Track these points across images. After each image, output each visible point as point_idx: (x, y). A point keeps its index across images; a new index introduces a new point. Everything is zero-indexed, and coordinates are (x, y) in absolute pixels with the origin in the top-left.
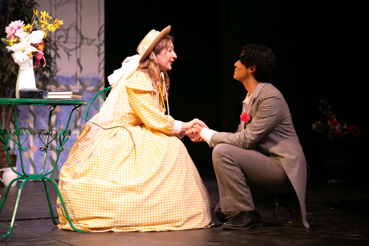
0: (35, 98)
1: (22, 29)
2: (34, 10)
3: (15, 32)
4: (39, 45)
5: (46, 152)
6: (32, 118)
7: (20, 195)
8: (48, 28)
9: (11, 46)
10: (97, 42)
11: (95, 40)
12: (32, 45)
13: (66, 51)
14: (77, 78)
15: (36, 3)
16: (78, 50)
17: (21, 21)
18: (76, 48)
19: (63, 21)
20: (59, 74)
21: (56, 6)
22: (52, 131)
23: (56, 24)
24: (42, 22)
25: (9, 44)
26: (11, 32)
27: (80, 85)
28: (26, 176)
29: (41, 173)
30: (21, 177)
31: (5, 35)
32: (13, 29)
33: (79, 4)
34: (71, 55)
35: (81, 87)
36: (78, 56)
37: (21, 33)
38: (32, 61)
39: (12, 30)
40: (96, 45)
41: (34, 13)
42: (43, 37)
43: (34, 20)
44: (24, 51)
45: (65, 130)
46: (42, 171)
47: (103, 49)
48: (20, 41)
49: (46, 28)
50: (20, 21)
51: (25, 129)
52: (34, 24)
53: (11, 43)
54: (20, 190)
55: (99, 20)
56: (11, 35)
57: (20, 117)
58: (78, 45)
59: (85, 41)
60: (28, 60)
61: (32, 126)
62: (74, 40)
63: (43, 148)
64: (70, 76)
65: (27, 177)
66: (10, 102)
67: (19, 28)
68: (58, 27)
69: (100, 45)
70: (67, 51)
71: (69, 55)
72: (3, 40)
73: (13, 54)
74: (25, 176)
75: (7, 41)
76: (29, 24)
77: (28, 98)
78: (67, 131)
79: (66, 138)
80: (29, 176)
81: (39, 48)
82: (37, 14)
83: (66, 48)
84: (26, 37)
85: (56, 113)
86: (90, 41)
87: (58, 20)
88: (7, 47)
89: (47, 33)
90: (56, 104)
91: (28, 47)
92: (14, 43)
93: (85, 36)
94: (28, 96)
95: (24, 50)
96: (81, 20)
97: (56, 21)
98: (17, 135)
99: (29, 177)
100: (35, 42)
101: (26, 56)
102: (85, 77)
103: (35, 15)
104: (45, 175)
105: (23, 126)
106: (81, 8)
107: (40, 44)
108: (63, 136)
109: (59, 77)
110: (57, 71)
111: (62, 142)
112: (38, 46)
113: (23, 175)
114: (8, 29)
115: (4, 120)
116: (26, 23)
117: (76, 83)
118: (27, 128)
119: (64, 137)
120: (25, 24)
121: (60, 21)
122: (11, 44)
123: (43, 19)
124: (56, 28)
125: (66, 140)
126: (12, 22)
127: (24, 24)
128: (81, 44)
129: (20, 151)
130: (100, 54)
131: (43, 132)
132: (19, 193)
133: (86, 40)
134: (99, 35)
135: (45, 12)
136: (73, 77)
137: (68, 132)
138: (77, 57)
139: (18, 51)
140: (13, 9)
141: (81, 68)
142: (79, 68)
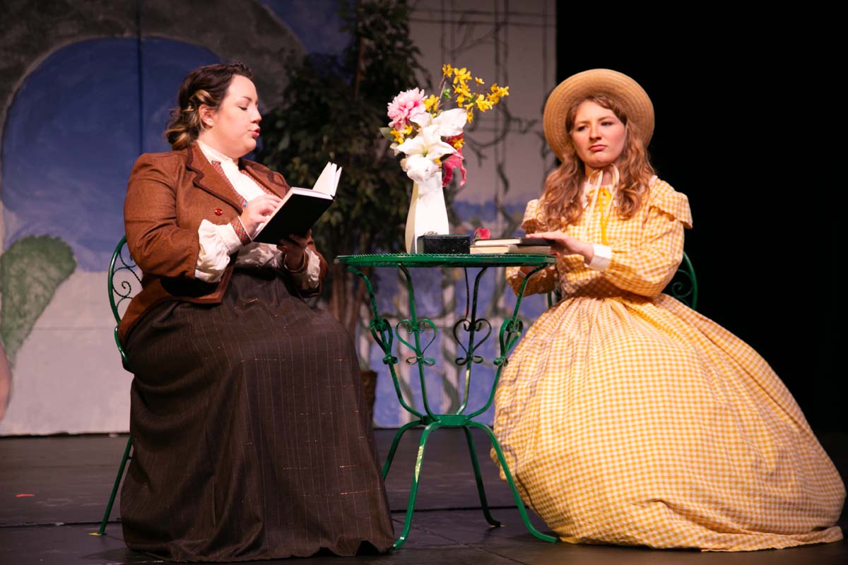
0: (454, 253)
1: (422, 108)
2: (445, 66)
3: (409, 114)
4: (456, 139)
5: (469, 367)
6: (404, 293)
7: (421, 457)
8: (476, 105)
9: (398, 143)
11: (534, 121)
12: (443, 139)
13: (473, 149)
14: (498, 206)
15: (416, 50)
16: (500, 145)
17: (420, 90)
18: (496, 142)
19: (507, 88)
20: (458, 198)
21: (453, 52)
22: (481, 322)
23: (491, 93)
24: (458, 90)
25: (396, 140)
26: (402, 114)
27: (504, 221)
28: (431, 417)
29: (461, 413)
30: (419, 419)
31: (386, 120)
32: (405, 107)
33: (502, 47)
34: (485, 157)
35: (506, 225)
36: (500, 159)
37: (419, 116)
38: (440, 174)
39: (403, 111)
41: (443, 73)
42: (465, 123)
43: (442, 87)
44: (427, 153)
45: (511, 320)
46: (462, 407)
48: (418, 133)
49: (472, 104)
50: (417, 90)
51: (391, 317)
52: (444, 95)
53: (399, 137)
54: (421, 448)
55: (545, 79)
56: (400, 120)
57: (381, 291)
58: (499, 134)
59: (514, 126)
60: (436, 172)
61: (404, 310)
62: (491, 125)
63: (462, 359)
64: (482, 201)
65: (434, 420)
67: (416, 105)
68: (497, 101)
70: (477, 147)
71: (480, 156)
72: (383, 130)
73: (404, 160)
74: (432, 420)
75: (392, 132)
76: (432, 96)
77: (441, 252)
78: (516, 322)
79: (513, 336)
80: (439, 418)
81: (455, 145)
82: (450, 75)
83: (474, 142)
84: (430, 123)
85: (454, 283)
86: (524, 125)
87: (498, 85)
88: (393, 146)
89: (471, 113)
90: (486, 264)
91: (437, 144)
92: (406, 136)
93: (514, 114)
94: (439, 248)
95: (426, 150)
97: (493, 88)
98: (413, 331)
99: (438, 420)
100: (449, 134)
101: (431, 162)
102: (514, 203)
103: (446, 75)
104: (471, 416)
105: (386, 310)
106: (506, 54)
107: (458, 138)
108: (507, 332)
109: (459, 204)
110: (455, 193)
111: (505, 342)
112: (454, 141)
113: (425, 417)
114: (393, 108)
115: (350, 299)
116: (428, 93)
117: (496, 214)
118: (395, 313)
119: (509, 335)
120: (426, 97)
121: (502, 88)
122: (400, 140)
123: (459, 83)
124: (493, 103)
125: (513, 342)
126: (401, 92)
127: (425, 95)
128: (505, 132)
129: (419, 363)
130: (547, 152)
131: (462, 325)
132: (419, 454)
133: (517, 124)
135: (464, 70)
136: (488, 205)
137: (517, 325)
138: (496, 159)
139: (415, 152)
140: (369, 62)
141: (506, 183)
142: (501, 185)
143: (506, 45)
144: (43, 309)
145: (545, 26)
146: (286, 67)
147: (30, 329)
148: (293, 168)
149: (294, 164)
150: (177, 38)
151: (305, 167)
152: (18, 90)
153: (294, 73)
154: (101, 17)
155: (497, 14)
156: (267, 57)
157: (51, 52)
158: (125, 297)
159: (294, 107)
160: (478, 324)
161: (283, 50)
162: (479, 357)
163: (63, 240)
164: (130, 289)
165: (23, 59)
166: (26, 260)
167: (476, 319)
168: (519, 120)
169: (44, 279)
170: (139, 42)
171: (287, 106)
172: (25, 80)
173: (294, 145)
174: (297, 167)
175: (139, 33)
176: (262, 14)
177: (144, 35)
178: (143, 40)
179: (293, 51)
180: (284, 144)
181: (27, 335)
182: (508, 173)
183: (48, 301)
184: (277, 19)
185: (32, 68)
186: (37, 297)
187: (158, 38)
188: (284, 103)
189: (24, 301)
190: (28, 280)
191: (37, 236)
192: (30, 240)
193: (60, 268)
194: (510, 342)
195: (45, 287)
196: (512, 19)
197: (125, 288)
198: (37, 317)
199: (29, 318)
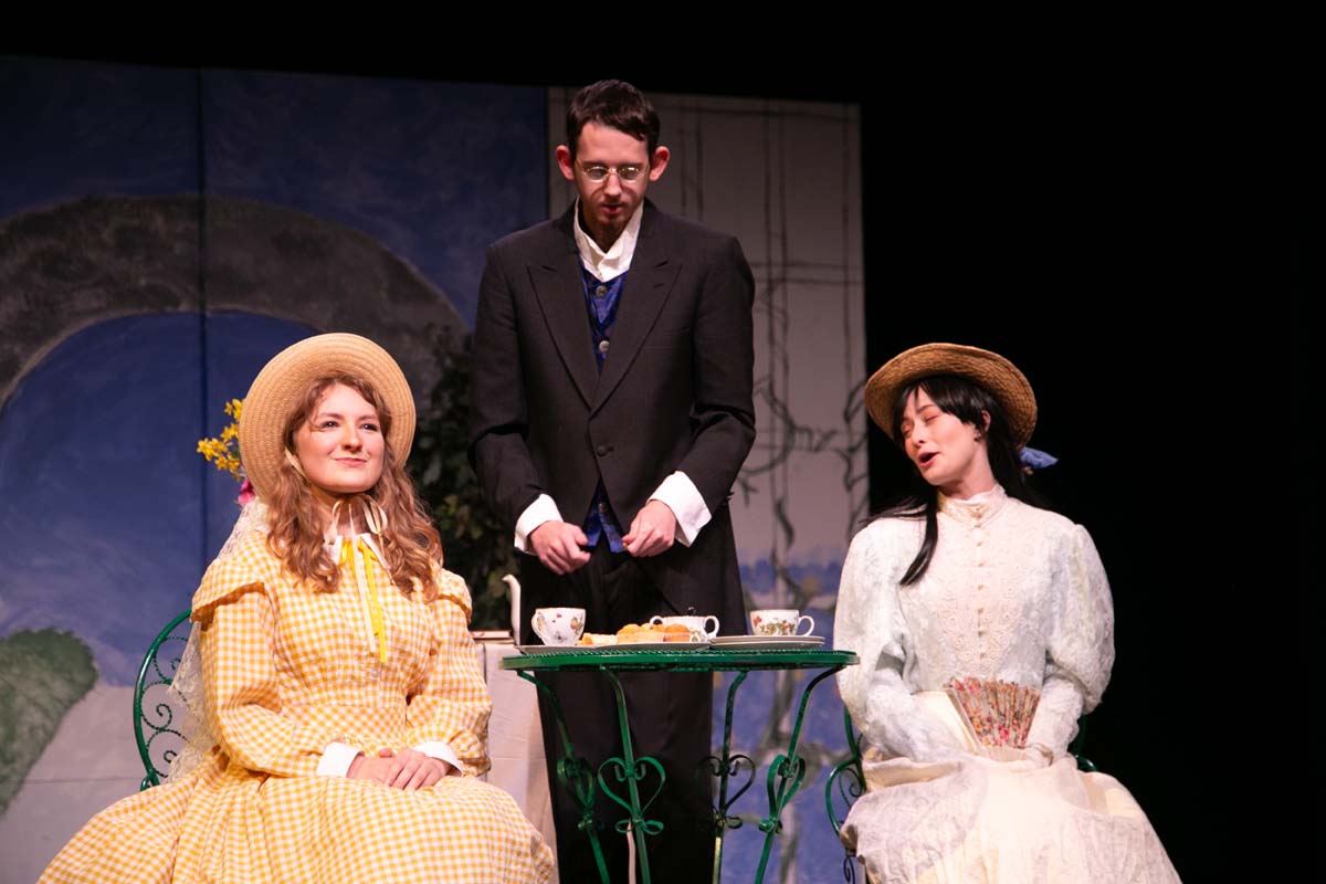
10: (841, 442)
11: (833, 433)
14: (778, 567)
16: (779, 469)
18: (772, 465)
22: (739, 759)
27: (787, 593)
33: (778, 315)
34: (754, 490)
35: (791, 598)
36: (779, 492)
40: (837, 450)
45: (785, 756)
47: (861, 462)
55: (848, 367)
58: (777, 453)
59: (801, 440)
62: (764, 439)
64: (751, 560)
66: (605, 665)
69: (852, 450)
71: (747, 488)
78: (794, 761)
79: (789, 783)
86: (817, 438)
90: (745, 664)
93: (799, 421)
96: (786, 367)
102: (803, 562)
106: (785, 327)
108: (781, 777)
111: (776, 796)
117: (774, 585)
125: (789, 794)
128: (786, 450)
130: (854, 481)
133: (806, 436)
134: (848, 417)
136: (761, 565)
137: (796, 765)
138: (773, 495)
141: (789, 531)
142: (781, 535)
143: (784, 313)
144: (42, 749)
145: (846, 284)
146: (436, 353)
147: (21, 782)
148: (446, 511)
149: (448, 505)
150: (263, 311)
151: (465, 510)
152: (9, 398)
153: (448, 362)
154: (143, 282)
155: (769, 264)
156: (406, 338)
157: (63, 336)
158: (162, 730)
159: (450, 416)
160: (734, 763)
161: (430, 326)
162: (738, 818)
163: (77, 635)
164: (171, 716)
165: (17, 350)
166: (16, 671)
167: (731, 755)
168: (809, 431)
169: (44, 701)
170: (203, 318)
171: (438, 414)
172: (21, 380)
173: (448, 475)
174: (452, 510)
175: (203, 306)
176: (398, 271)
177: (210, 307)
178: (208, 314)
179: (447, 328)
180: (432, 474)
181: (15, 793)
182: (792, 514)
183: (50, 736)
184: (422, 278)
185: (31, 363)
186: (32, 730)
187: (234, 311)
188: (433, 409)
189: (11, 737)
190: (19, 701)
191: (35, 630)
192: (24, 637)
193: (71, 681)
194: (785, 793)
195: (46, 713)
196: (793, 273)
197: (161, 715)
198: (32, 762)
199: (17, 766)
